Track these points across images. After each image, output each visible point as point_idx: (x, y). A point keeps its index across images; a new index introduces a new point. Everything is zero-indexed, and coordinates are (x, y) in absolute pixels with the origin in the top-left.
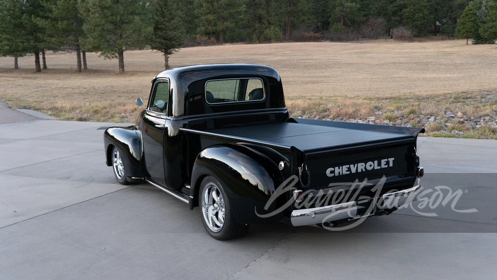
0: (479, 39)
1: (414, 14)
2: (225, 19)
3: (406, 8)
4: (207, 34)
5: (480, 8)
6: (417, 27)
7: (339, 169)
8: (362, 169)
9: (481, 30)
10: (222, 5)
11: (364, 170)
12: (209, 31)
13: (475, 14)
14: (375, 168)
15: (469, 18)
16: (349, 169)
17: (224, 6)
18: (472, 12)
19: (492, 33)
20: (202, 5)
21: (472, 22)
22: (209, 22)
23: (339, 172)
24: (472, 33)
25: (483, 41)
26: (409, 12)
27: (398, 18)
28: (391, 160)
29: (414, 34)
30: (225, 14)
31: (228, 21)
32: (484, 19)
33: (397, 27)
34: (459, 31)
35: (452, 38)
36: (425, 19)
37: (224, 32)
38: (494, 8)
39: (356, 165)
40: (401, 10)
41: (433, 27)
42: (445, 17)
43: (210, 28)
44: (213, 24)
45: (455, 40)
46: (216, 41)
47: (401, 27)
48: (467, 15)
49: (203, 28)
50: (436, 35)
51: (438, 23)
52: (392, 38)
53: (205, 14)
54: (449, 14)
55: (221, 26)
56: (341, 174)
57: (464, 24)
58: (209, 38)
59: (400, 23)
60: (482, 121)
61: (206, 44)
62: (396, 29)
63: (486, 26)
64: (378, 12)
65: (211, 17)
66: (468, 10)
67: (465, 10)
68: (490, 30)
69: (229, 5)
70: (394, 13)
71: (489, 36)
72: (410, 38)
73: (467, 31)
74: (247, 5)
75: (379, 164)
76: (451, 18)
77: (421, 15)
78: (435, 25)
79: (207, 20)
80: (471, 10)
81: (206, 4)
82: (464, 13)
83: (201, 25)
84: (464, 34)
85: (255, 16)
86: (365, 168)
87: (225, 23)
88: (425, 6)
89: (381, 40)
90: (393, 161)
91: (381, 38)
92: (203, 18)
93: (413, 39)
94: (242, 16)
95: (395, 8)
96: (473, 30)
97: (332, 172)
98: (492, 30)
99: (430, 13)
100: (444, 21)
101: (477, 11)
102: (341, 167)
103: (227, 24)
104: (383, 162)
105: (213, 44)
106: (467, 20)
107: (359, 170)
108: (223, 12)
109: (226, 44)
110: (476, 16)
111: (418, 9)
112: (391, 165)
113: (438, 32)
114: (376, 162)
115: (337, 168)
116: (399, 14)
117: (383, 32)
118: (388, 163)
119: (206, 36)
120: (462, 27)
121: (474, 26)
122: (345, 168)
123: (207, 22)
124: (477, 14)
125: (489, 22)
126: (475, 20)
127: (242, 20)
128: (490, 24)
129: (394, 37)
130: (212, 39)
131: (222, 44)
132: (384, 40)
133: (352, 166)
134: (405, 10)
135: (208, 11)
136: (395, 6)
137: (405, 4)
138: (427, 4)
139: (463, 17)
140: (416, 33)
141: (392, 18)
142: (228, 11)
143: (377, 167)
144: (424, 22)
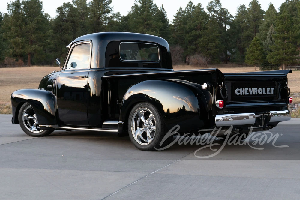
0: (266, 66)
1: (208, 43)
2: (33, 42)
3: (201, 37)
4: (15, 56)
5: (265, 39)
6: (210, 55)
7: (243, 90)
8: (256, 93)
9: (268, 57)
10: (30, 29)
11: (257, 94)
12: (18, 53)
13: (261, 44)
14: (263, 94)
15: (257, 47)
16: (248, 92)
17: (32, 29)
18: (259, 42)
19: (277, 59)
20: (10, 28)
21: (259, 50)
22: (17, 45)
23: (243, 93)
24: (259, 61)
25: (269, 67)
26: (203, 41)
27: (194, 47)
28: (273, 89)
29: (209, 61)
30: (33, 37)
31: (36, 45)
32: (270, 47)
33: (193, 54)
34: (248, 59)
35: (241, 66)
36: (217, 48)
37: (31, 54)
38: (279, 38)
39: (252, 89)
40: (196, 40)
41: (224, 56)
42: (234, 48)
43: (18, 50)
44: (21, 47)
45: (244, 68)
46: (23, 63)
47: (197, 55)
48: (255, 44)
49: (11, 51)
50: (227, 63)
51: (228, 52)
52: (188, 64)
53: (13, 38)
54: (238, 45)
55: (29, 49)
56: (244, 94)
57: (253, 52)
58: (17, 60)
59: (195, 51)
60: (296, 107)
61: (13, 65)
62: (192, 57)
63: (272, 53)
64: (176, 41)
65: (19, 40)
66: (256, 40)
67: (254, 40)
68: (275, 57)
69: (37, 29)
70: (190, 42)
71: (275, 62)
72: (204, 64)
73: (255, 59)
74: (54, 30)
75: (266, 91)
76: (239, 48)
77: (214, 44)
78: (227, 55)
79: (15, 43)
80: (258, 40)
81: (14, 27)
82: (252, 43)
83: (9, 47)
84: (252, 61)
85: (62, 40)
86: (258, 92)
87: (33, 46)
88: (217, 37)
89: (179, 66)
90: (274, 90)
91: (179, 65)
92: (12, 40)
93: (208, 65)
94: (49, 41)
95: (191, 38)
96: (260, 57)
97: (239, 92)
98: (278, 57)
99: (221, 43)
100: (234, 50)
101: (263, 42)
102: (244, 89)
103: (36, 47)
104: (268, 89)
105: (20, 65)
106: (255, 49)
107: (254, 94)
108: (32, 36)
109: (34, 66)
110: (263, 45)
111: (211, 39)
112: (272, 93)
113: (229, 61)
114: (264, 89)
115: (241, 89)
116: (194, 43)
117: (181, 59)
118: (270, 91)
119: (13, 59)
120: (251, 55)
121: (261, 54)
122: (246, 89)
123: (15, 45)
124: (263, 44)
125: (275, 50)
126: (262, 49)
127: (49, 44)
128: (276, 52)
129: (190, 63)
130: (20, 61)
131: (29, 66)
132: (182, 66)
133: (250, 89)
134: (200, 40)
135: (16, 34)
136: (191, 36)
137: (200, 34)
138: (219, 35)
139: (252, 46)
140: (210, 61)
141: (189, 46)
142: (36, 35)
143: (264, 93)
144: (217, 51)
